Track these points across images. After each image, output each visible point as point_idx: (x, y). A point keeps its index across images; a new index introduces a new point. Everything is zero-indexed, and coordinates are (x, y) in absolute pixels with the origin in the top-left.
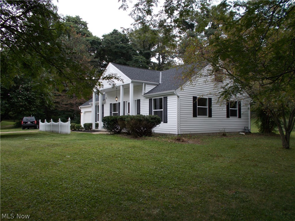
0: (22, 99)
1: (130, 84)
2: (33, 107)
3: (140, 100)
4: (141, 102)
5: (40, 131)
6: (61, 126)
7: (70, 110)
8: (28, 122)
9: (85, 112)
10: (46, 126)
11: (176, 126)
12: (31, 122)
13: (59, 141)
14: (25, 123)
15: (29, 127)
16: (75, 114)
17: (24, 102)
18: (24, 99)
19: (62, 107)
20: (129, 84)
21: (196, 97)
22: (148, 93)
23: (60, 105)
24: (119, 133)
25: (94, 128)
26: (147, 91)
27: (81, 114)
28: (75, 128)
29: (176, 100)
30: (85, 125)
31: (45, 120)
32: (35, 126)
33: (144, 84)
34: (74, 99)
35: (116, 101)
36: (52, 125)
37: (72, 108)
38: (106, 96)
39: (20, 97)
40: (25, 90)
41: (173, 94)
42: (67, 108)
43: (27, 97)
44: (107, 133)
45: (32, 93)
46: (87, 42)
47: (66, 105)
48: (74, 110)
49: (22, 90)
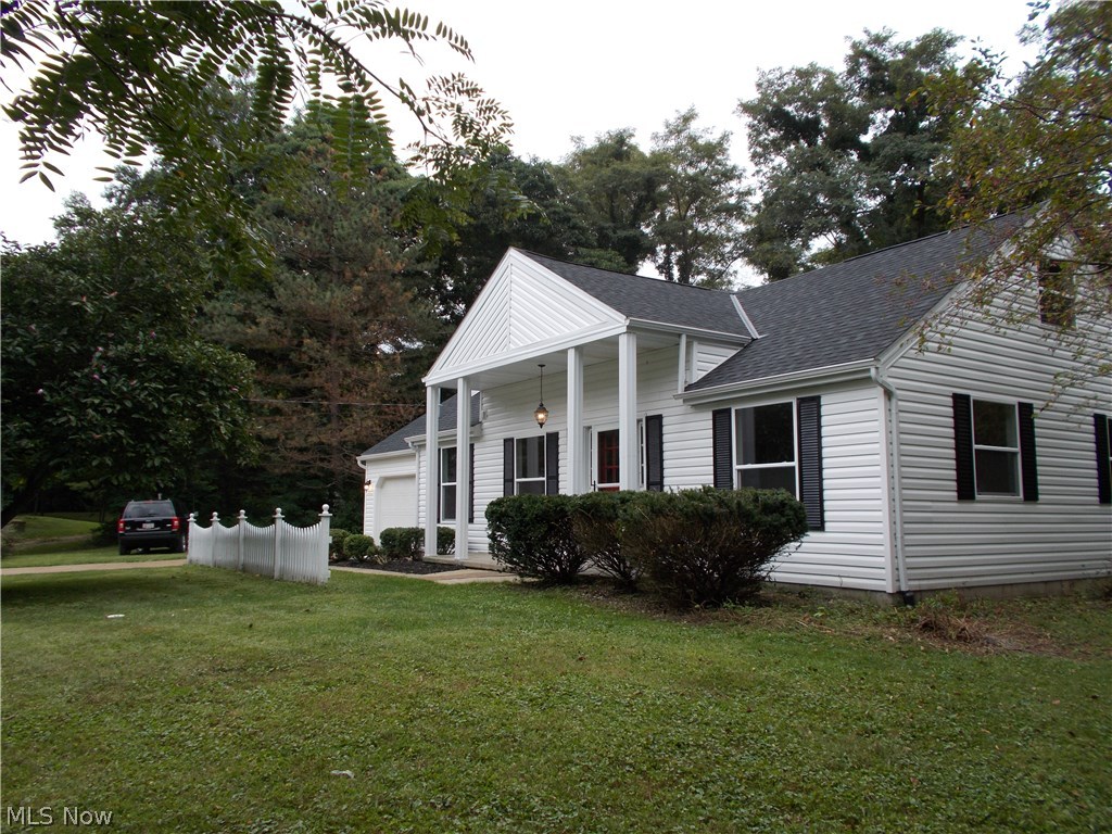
0: (104, 413)
1: (623, 341)
2: (153, 453)
3: (660, 418)
4: (665, 430)
5: (191, 561)
6: (285, 542)
7: (319, 474)
8: (145, 522)
9: (385, 480)
10: (218, 540)
11: (886, 549)
12: (157, 523)
13: (280, 633)
14: (133, 529)
15: (148, 545)
16: (339, 491)
17: (113, 429)
18: (112, 414)
19: (283, 457)
20: (612, 342)
21: (968, 397)
22: (707, 380)
23: (277, 451)
24: (568, 578)
25: (430, 549)
26: (698, 376)
27: (366, 487)
28: (345, 551)
29: (880, 413)
30: (388, 536)
31: (215, 513)
32: (173, 542)
33: (684, 340)
34: (334, 425)
35: (541, 425)
36: (245, 539)
37: (325, 465)
38: (485, 405)
39: (93, 402)
40: (121, 372)
41: (860, 381)
42: (307, 463)
43: (128, 404)
44: (511, 578)
45: (153, 385)
46: (389, 195)
47: (301, 450)
48: (331, 474)
49: (105, 371)
